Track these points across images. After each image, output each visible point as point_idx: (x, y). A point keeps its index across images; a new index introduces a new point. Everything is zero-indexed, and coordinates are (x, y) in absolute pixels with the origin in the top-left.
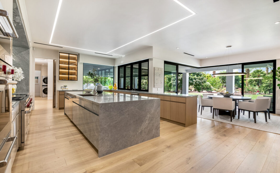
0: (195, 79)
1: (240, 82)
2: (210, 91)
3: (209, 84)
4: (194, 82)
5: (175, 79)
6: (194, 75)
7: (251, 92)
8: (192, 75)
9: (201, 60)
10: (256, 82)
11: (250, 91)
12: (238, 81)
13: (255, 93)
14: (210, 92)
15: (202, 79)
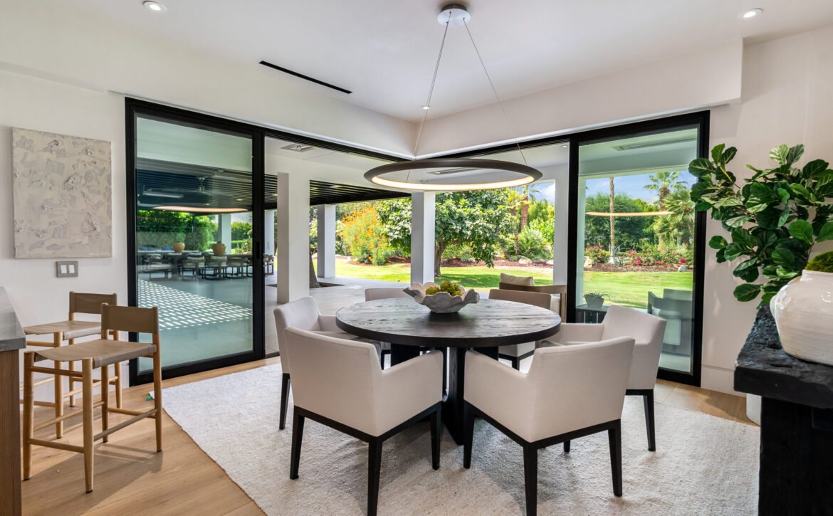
0: (473, 218)
1: (644, 230)
2: (542, 260)
3: (541, 236)
4: (467, 228)
5: (398, 218)
6: (473, 206)
7: (663, 262)
8: (466, 204)
9: (413, 126)
10: (680, 230)
11: (660, 259)
12: (638, 227)
13: (675, 265)
14: (541, 263)
15: (500, 217)
